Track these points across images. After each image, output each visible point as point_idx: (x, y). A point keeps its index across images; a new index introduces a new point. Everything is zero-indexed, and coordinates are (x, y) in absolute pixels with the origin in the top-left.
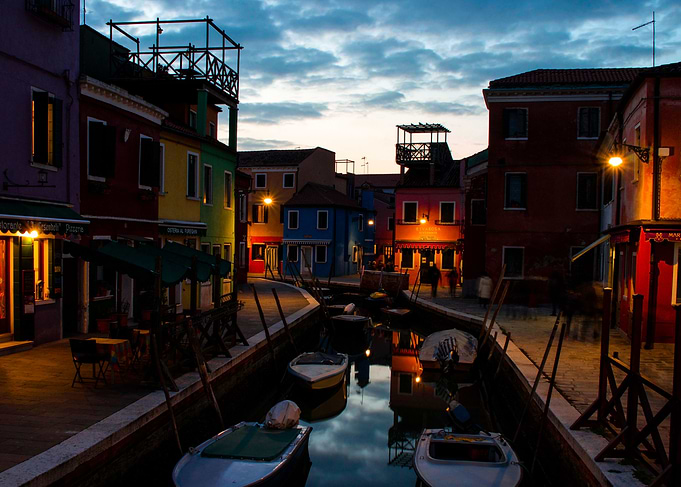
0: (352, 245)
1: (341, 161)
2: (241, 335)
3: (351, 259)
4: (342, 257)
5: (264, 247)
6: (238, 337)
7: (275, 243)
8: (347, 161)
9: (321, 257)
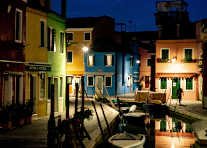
0: (127, 75)
1: (118, 24)
2: (86, 133)
3: (126, 85)
4: (121, 83)
5: (72, 77)
6: (85, 134)
7: (79, 75)
8: (121, 24)
9: (108, 83)
